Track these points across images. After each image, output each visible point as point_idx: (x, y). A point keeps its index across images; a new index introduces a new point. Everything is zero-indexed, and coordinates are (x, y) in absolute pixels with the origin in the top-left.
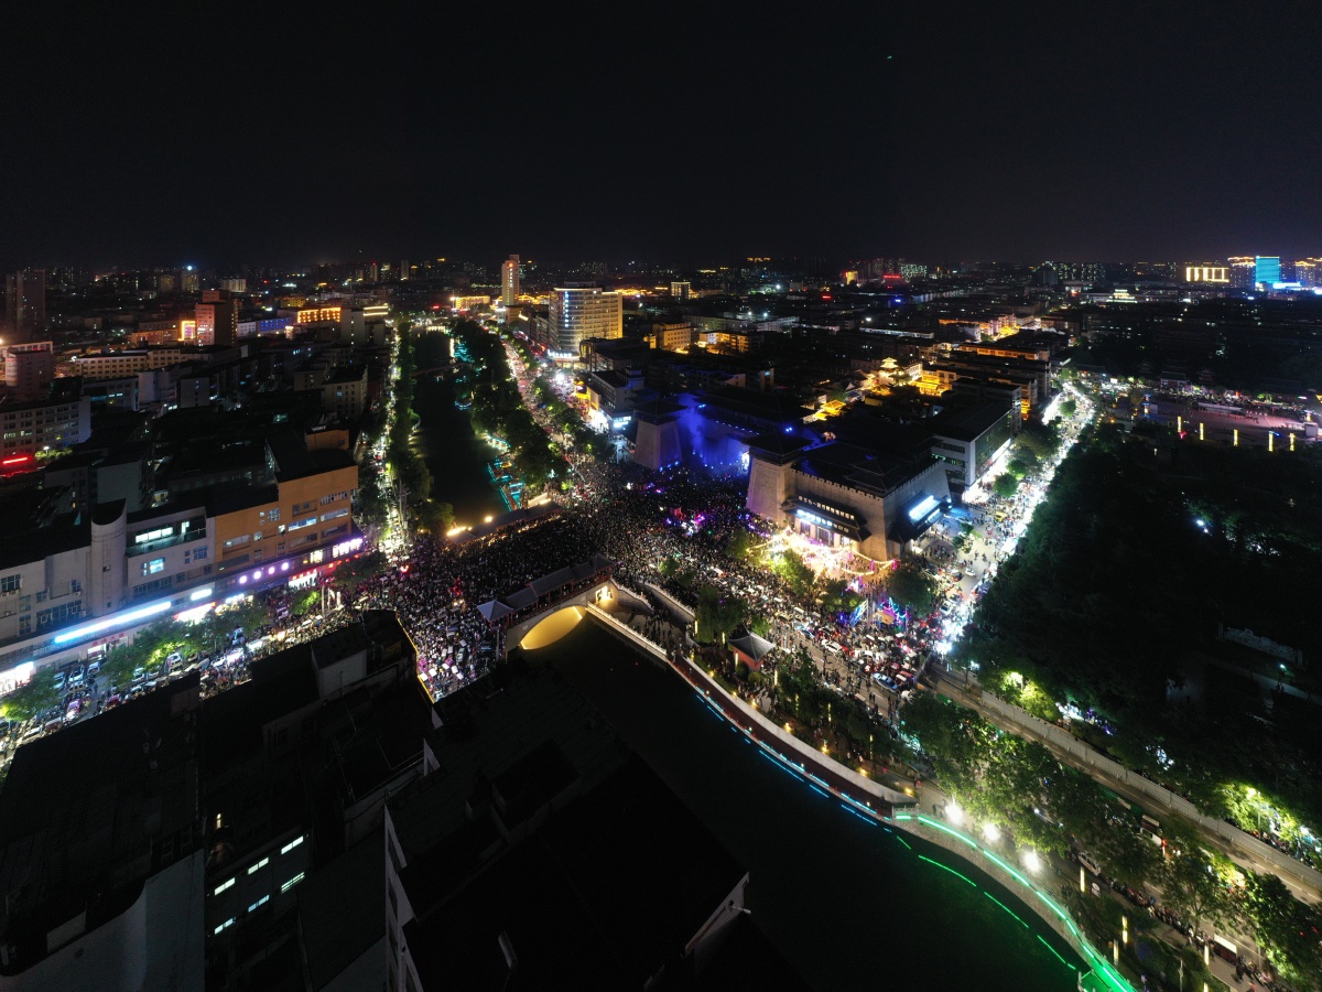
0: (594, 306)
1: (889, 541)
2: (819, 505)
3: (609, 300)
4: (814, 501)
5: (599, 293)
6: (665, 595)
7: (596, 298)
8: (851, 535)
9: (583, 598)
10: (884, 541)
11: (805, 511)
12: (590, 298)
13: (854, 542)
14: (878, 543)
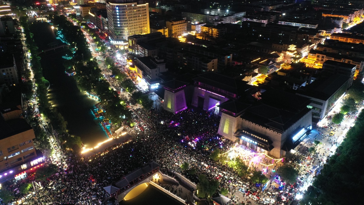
0: (133, 13)
1: (282, 150)
2: (252, 135)
3: (141, 9)
4: (250, 132)
5: (135, 5)
6: (183, 177)
7: (134, 9)
8: (265, 148)
9: (148, 179)
10: (279, 151)
11: (245, 137)
12: (131, 9)
13: (266, 151)
14: (276, 151)
